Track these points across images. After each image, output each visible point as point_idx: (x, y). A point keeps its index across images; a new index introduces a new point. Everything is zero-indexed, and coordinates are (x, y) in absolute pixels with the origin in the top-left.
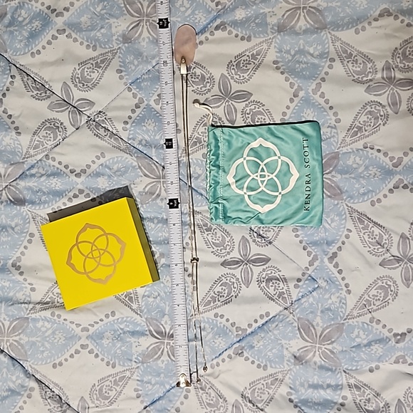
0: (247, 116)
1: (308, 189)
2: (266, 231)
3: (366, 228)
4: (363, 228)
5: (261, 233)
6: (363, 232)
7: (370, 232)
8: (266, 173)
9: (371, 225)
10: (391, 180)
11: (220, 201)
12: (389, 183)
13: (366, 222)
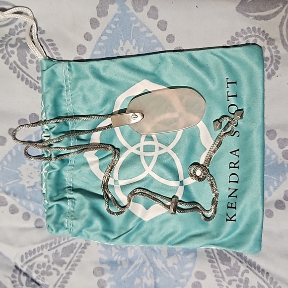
0: (10, 49)
1: (234, 178)
2: (43, 273)
3: (233, 272)
4: (229, 273)
5: (34, 276)
6: (228, 278)
7: (241, 281)
8: (155, 143)
9: (243, 267)
10: (279, 183)
11: (68, 196)
12: (275, 189)
13: (233, 260)
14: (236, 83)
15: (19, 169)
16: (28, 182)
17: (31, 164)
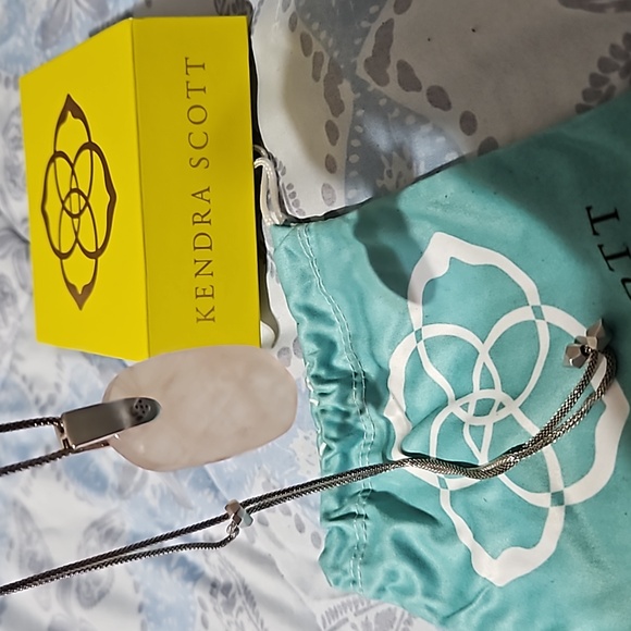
14: (615, 215)
15: (291, 446)
16: (308, 472)
17: (306, 438)
